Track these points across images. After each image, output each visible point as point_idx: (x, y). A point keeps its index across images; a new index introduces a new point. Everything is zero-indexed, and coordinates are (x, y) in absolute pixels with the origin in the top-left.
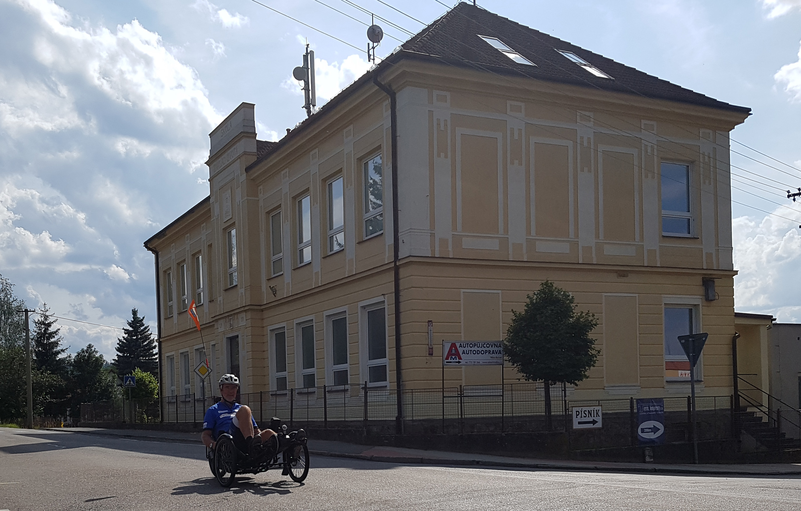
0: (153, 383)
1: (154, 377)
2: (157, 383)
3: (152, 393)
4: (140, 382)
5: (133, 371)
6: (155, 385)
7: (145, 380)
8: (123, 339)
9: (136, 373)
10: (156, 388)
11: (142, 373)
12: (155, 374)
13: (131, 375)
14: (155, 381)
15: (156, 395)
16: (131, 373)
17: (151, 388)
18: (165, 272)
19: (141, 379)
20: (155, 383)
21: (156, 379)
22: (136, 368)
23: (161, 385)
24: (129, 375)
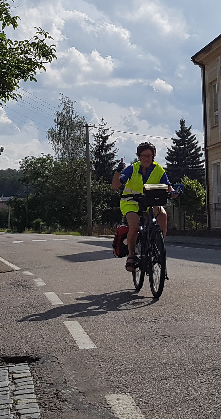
0: (200, 190)
1: (201, 184)
2: (204, 190)
3: (199, 199)
4: (189, 189)
5: (182, 179)
6: (202, 192)
7: (193, 188)
8: (172, 148)
9: (185, 182)
10: (203, 195)
11: (190, 181)
12: (201, 181)
13: (180, 183)
14: (202, 188)
15: (203, 202)
16: (180, 181)
17: (199, 195)
18: (211, 83)
19: (189, 187)
20: (202, 190)
21: (203, 186)
22: (185, 176)
23: (208, 192)
24: (178, 183)
